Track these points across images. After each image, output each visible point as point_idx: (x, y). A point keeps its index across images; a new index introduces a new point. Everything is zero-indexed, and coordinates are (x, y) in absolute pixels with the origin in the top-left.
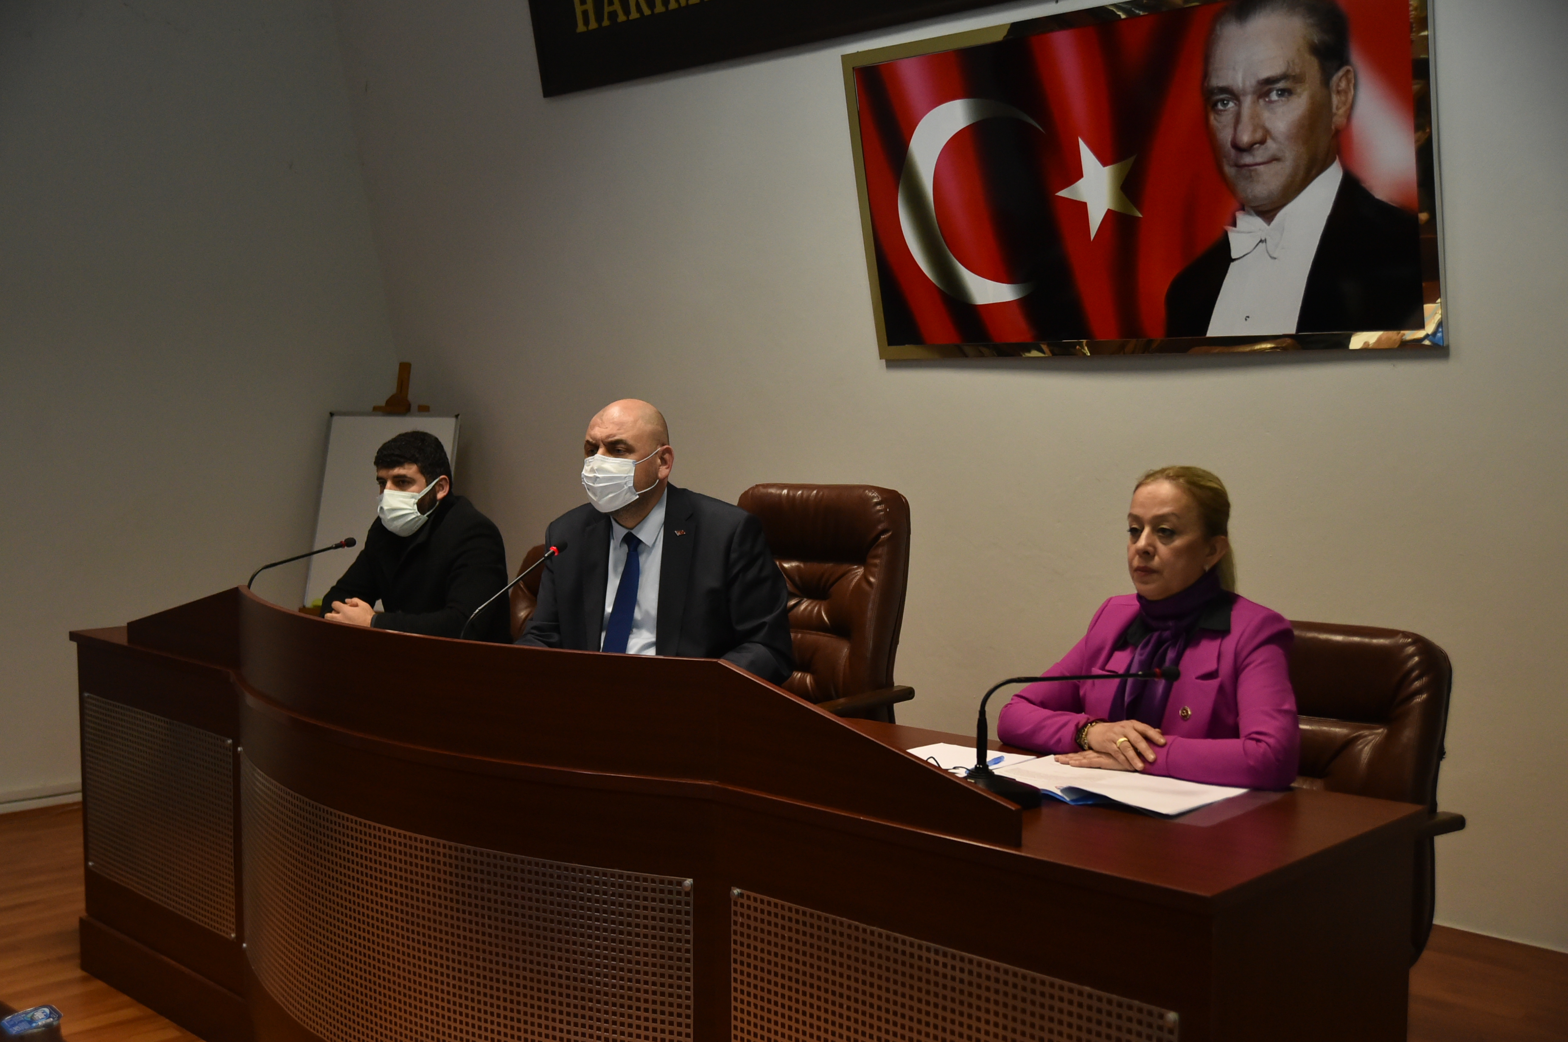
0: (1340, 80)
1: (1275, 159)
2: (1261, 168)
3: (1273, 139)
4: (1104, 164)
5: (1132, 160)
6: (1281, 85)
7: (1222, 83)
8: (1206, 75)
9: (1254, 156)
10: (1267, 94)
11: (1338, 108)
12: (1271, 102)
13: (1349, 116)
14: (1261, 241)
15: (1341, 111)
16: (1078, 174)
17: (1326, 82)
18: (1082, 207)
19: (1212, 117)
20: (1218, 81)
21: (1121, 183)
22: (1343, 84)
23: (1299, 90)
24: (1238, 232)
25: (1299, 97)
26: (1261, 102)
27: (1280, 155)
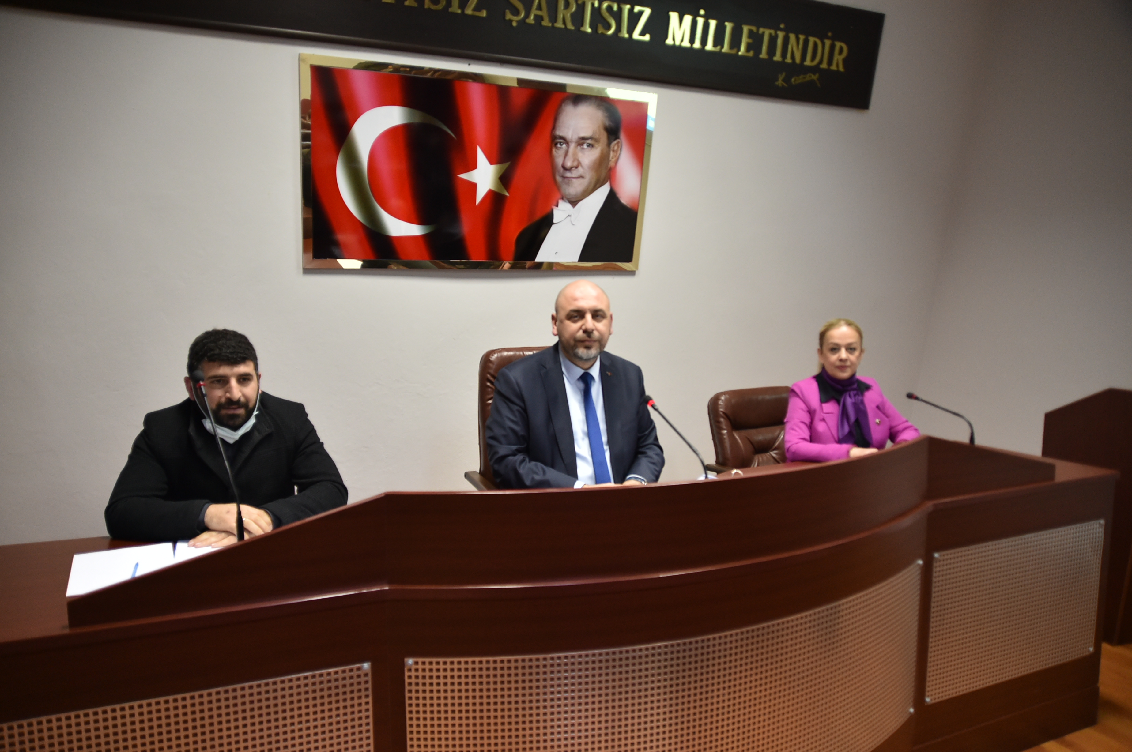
0: (615, 145)
1: (581, 177)
2: (574, 180)
3: (582, 167)
4: (491, 163)
5: (506, 165)
6: (589, 141)
7: (561, 134)
8: (554, 128)
9: (572, 173)
10: (582, 144)
11: (612, 158)
12: (583, 149)
13: (616, 163)
14: (569, 216)
15: (613, 160)
16: (474, 166)
17: (609, 144)
18: (473, 187)
19: (554, 150)
20: (559, 132)
21: (500, 176)
22: (616, 148)
23: (597, 146)
24: (559, 210)
25: (596, 149)
26: (579, 148)
27: (584, 175)
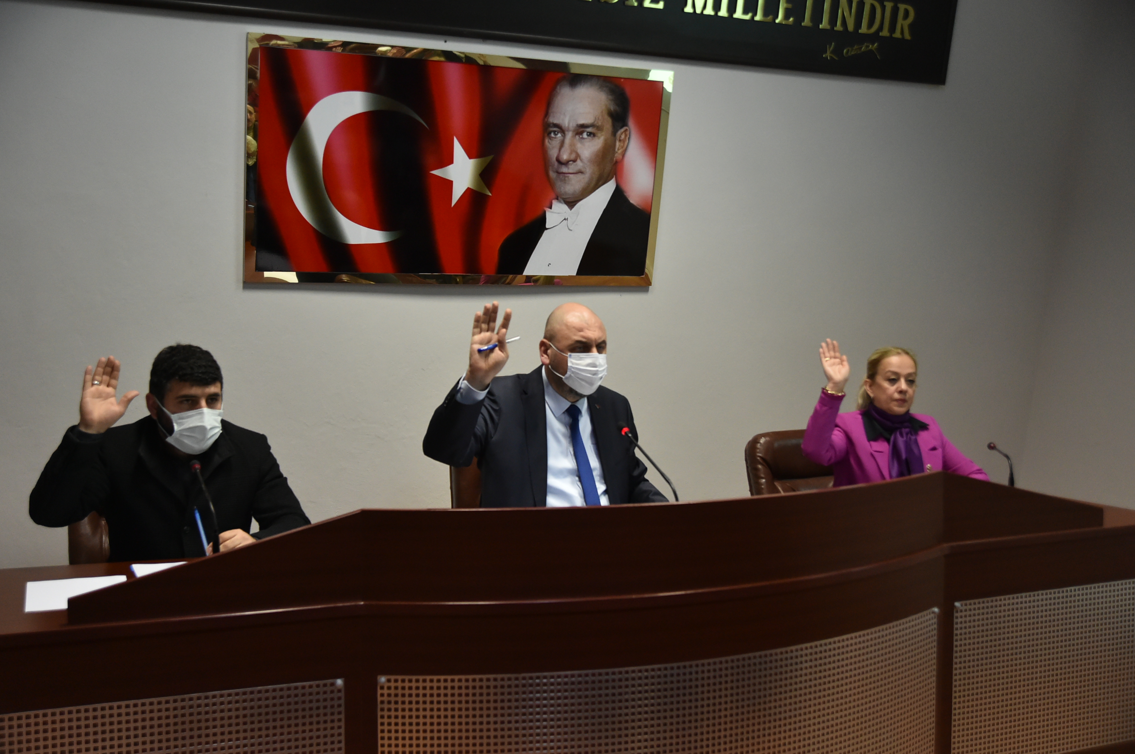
0: (622, 134)
1: (580, 172)
2: (571, 176)
3: (581, 160)
4: (470, 157)
5: (489, 158)
6: (590, 130)
7: (556, 121)
8: (547, 114)
9: (568, 168)
10: (581, 133)
11: (618, 149)
12: (583, 138)
13: (623, 155)
14: (565, 219)
15: (620, 151)
16: (450, 160)
17: (614, 133)
18: (448, 184)
19: (547, 141)
20: (553, 119)
21: (480, 172)
22: (623, 137)
23: (599, 135)
24: (552, 212)
25: (599, 138)
26: (577, 137)
27: (583, 170)
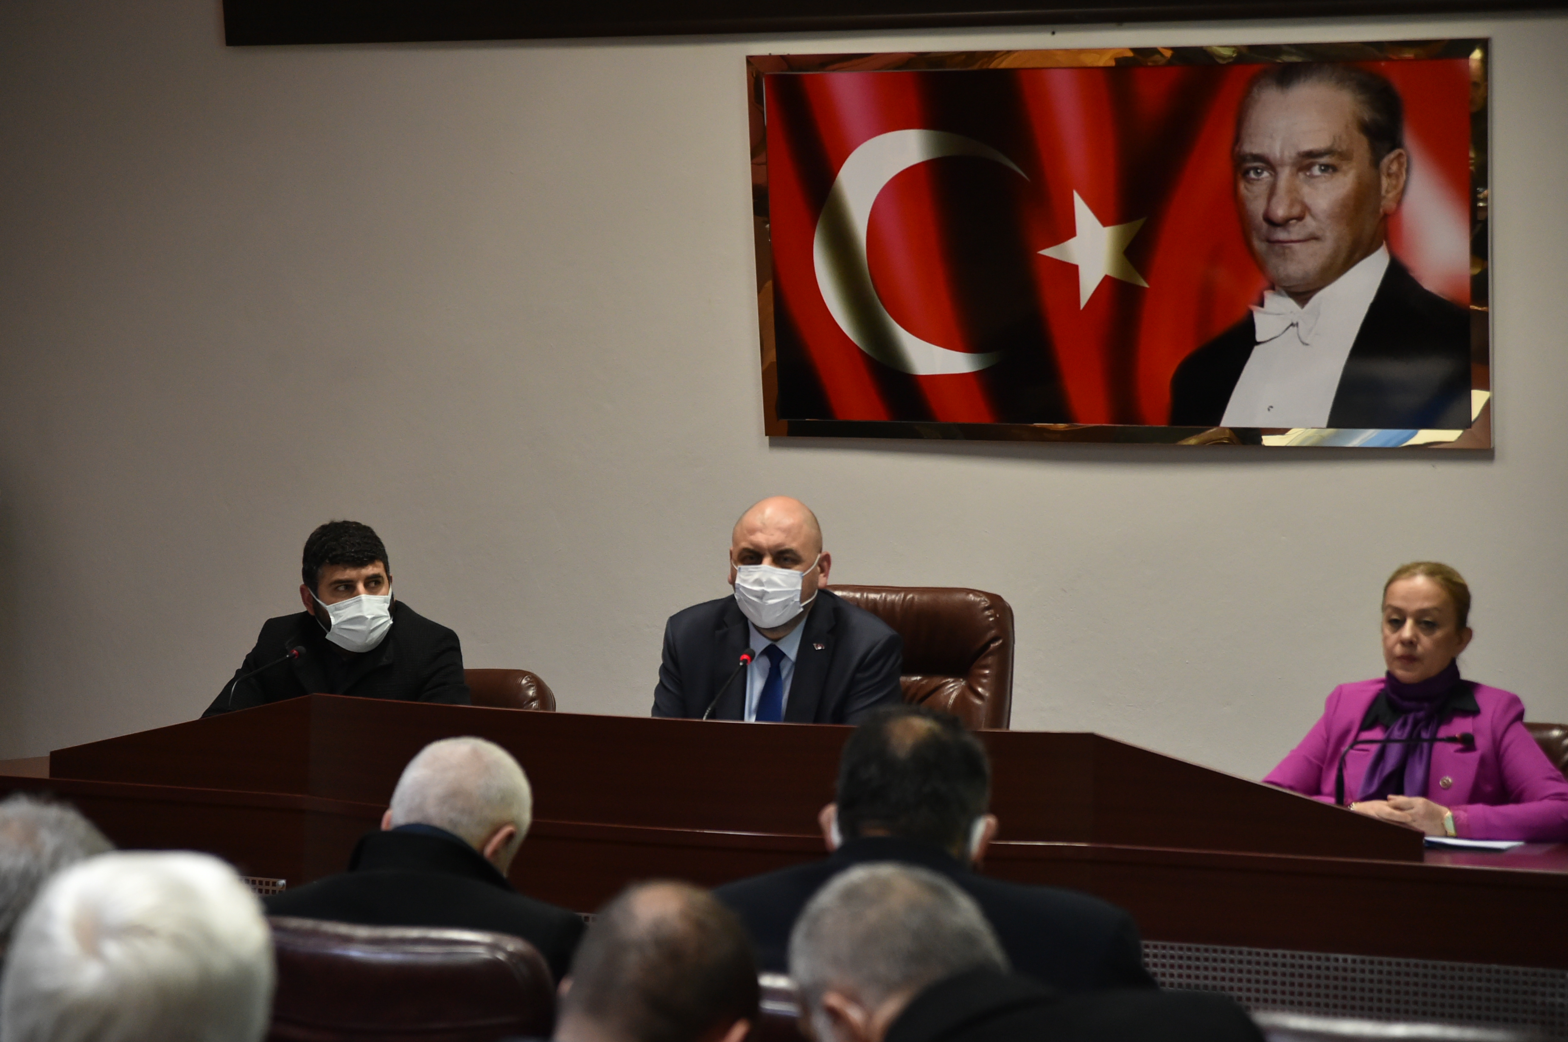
0: (1392, 162)
1: (1313, 238)
2: (1296, 246)
3: (1314, 217)
4: (1105, 223)
5: (1139, 223)
6: (1325, 160)
7: (1256, 150)
8: (1237, 139)
9: (1289, 232)
10: (1309, 167)
11: (1387, 192)
12: (1312, 177)
13: (1399, 202)
14: (1292, 325)
15: (1391, 195)
16: (1070, 232)
17: (1376, 162)
18: (1071, 272)
19: (1242, 186)
20: (1251, 147)
21: (1124, 248)
22: (1395, 167)
23: (1345, 168)
24: (1265, 313)
25: (1345, 173)
26: (1301, 175)
27: (1319, 233)
